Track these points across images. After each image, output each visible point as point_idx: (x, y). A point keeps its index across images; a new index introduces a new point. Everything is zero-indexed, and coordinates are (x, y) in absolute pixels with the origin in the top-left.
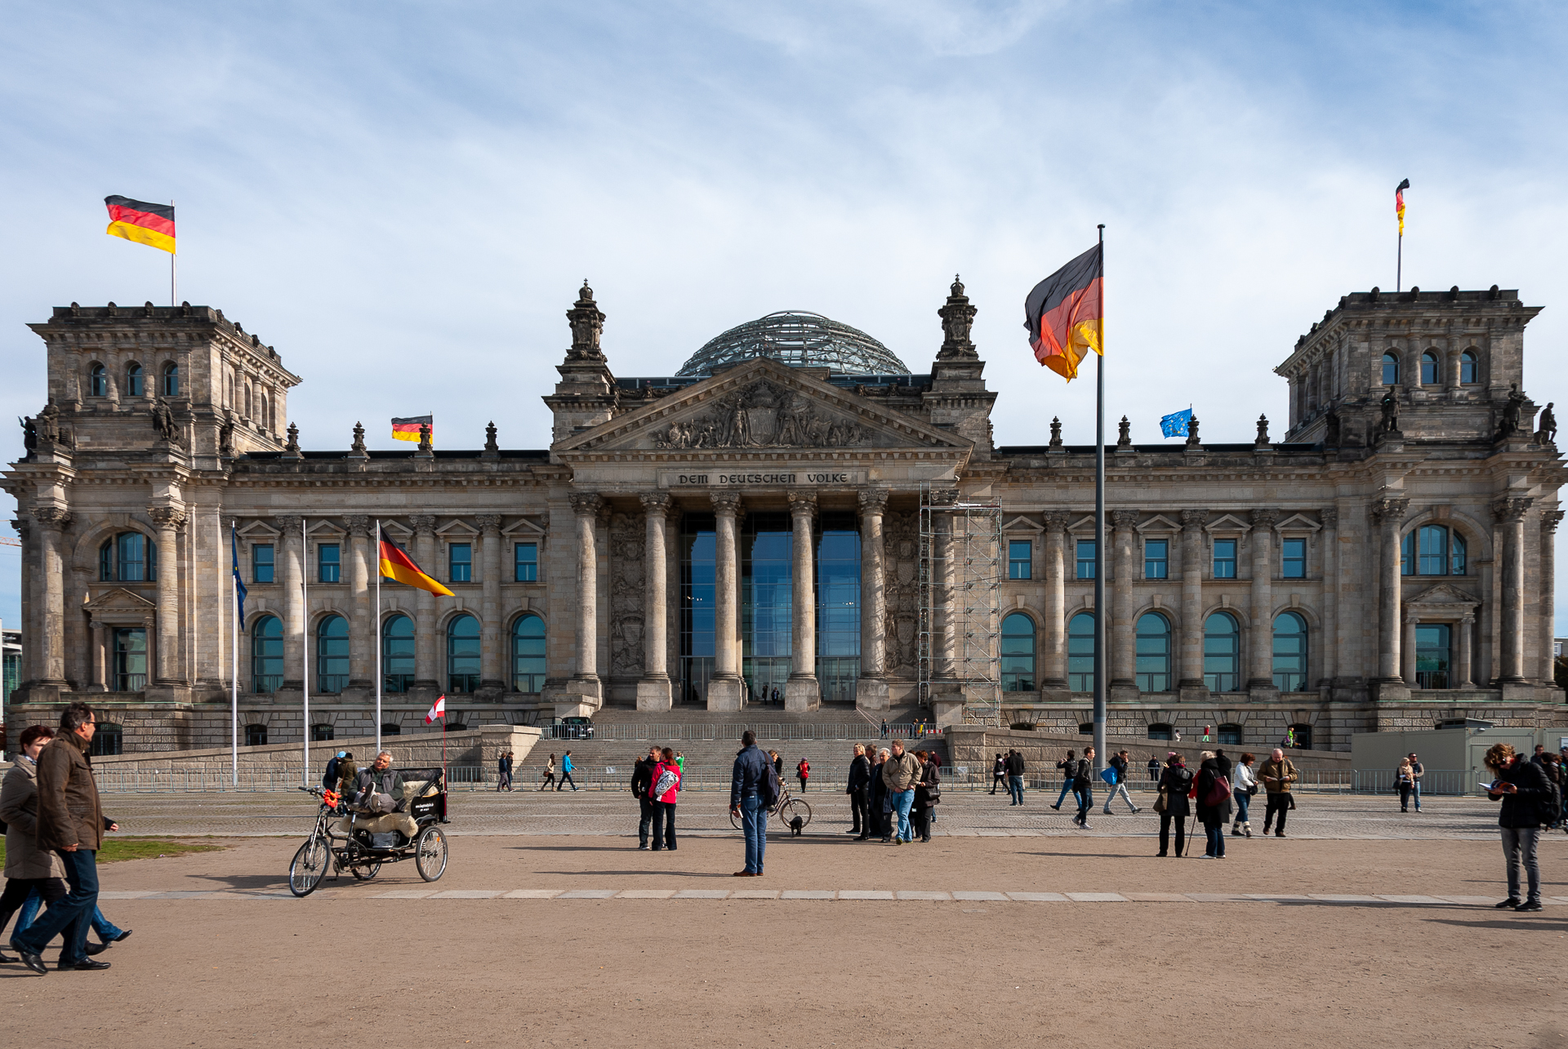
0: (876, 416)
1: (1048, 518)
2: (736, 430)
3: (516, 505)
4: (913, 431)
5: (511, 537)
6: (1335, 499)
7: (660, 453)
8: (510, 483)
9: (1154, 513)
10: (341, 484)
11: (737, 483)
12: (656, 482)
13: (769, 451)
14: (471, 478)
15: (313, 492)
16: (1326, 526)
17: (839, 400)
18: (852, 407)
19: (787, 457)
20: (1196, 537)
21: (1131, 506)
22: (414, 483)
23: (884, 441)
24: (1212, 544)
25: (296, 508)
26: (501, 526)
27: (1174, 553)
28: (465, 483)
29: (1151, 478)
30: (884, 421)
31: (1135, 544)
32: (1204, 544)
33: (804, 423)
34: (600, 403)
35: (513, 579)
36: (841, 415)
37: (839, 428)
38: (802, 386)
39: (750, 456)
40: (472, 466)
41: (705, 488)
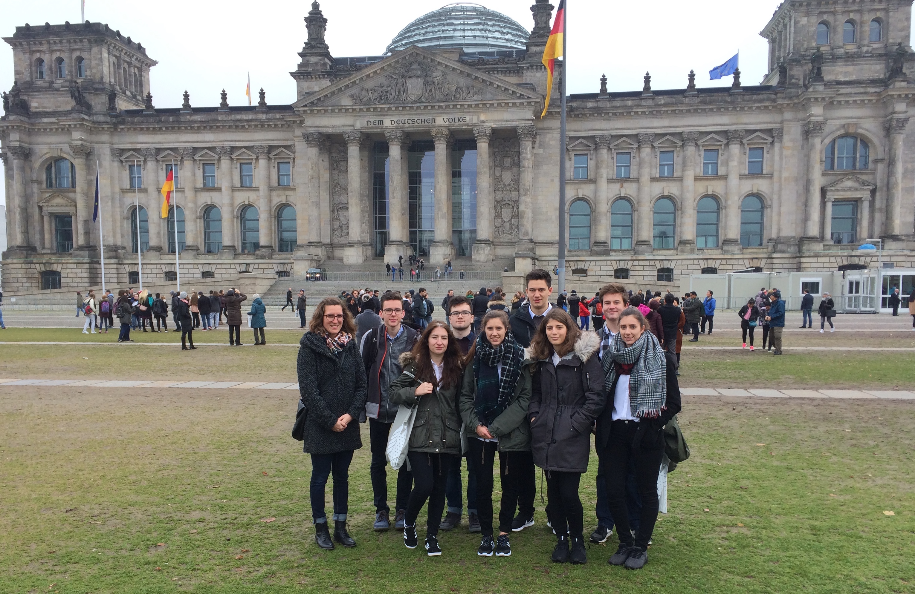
0: (483, 80)
1: (598, 140)
2: (399, 92)
3: (278, 140)
4: (506, 89)
5: (275, 159)
6: (782, 122)
7: (354, 107)
8: (273, 126)
9: (665, 135)
10: (176, 128)
11: (401, 124)
12: (353, 126)
13: (419, 105)
14: (250, 123)
15: (161, 134)
16: (776, 139)
17: (461, 71)
18: (469, 75)
19: (429, 108)
20: (691, 150)
21: (650, 131)
22: (218, 127)
23: (489, 96)
24: (702, 153)
25: (152, 143)
26: (269, 152)
27: (678, 160)
28: (247, 127)
29: (662, 112)
30: (488, 83)
31: (653, 155)
32: (697, 154)
33: (440, 86)
34: (323, 75)
35: (277, 185)
36: (463, 81)
37: (461, 88)
38: (439, 62)
39: (408, 108)
40: (251, 116)
41: (382, 128)
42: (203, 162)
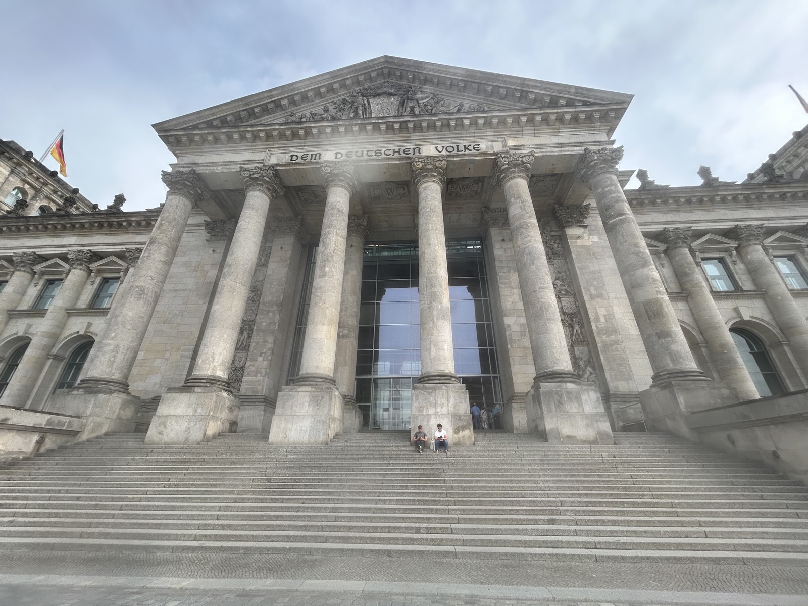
7: (269, 128)
11: (354, 157)
12: (263, 161)
13: (390, 120)
19: (410, 127)
38: (427, 77)
41: (317, 163)
42: (46, 277)
